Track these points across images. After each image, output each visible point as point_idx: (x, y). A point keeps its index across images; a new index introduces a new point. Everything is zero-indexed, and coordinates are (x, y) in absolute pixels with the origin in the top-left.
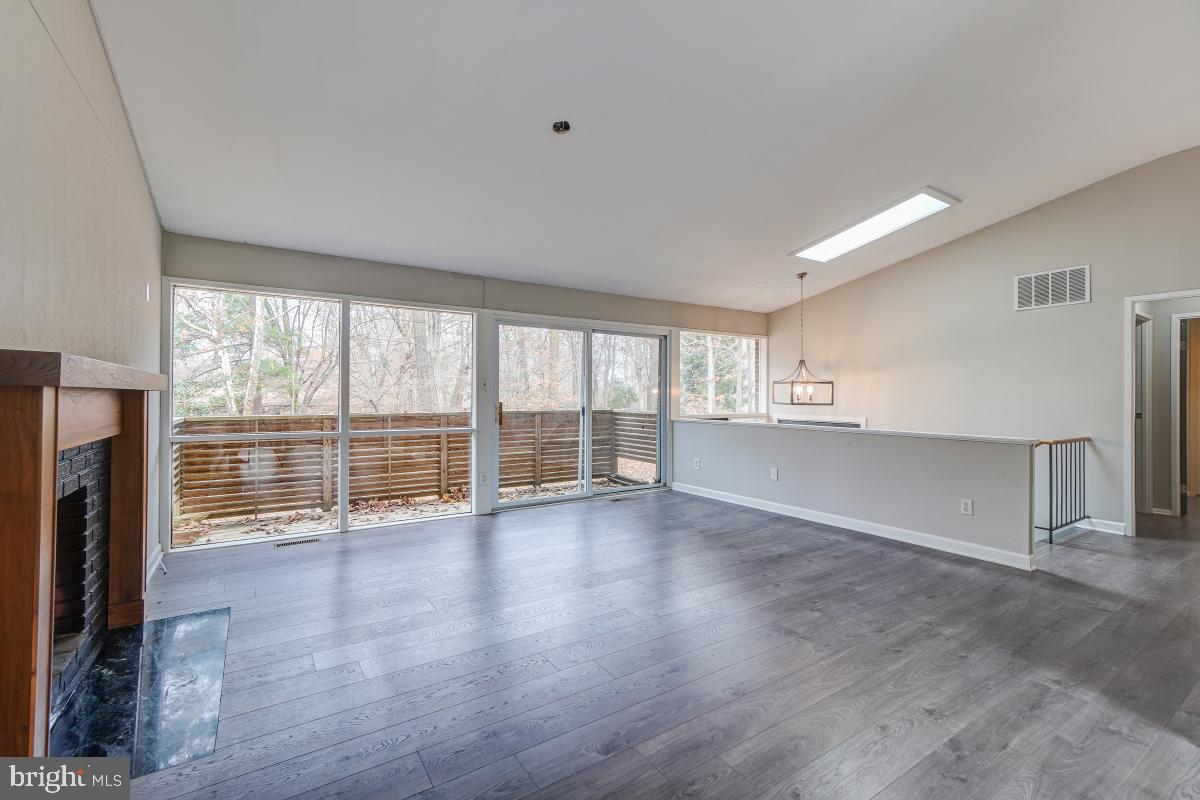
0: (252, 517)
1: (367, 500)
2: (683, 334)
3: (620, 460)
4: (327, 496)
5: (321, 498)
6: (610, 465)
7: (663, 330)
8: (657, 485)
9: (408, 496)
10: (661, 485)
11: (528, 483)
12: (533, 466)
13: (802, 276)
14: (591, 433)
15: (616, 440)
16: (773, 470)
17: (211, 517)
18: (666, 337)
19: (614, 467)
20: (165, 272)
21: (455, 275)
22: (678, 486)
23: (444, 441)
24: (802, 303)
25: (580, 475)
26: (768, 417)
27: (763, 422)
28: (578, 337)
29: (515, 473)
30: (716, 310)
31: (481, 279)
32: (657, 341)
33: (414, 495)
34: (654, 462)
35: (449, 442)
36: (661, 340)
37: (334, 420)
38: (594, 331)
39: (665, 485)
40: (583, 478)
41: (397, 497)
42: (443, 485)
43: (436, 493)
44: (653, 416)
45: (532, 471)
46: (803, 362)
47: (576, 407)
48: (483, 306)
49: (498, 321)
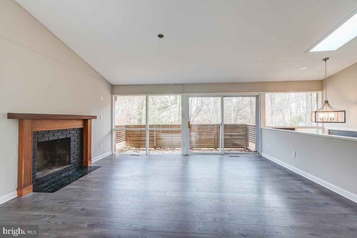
0: (139, 148)
1: (164, 147)
2: (266, 94)
3: (249, 142)
5: (154, 145)
6: (246, 144)
7: (257, 93)
8: (255, 153)
9: (175, 147)
10: (257, 153)
13: (325, 60)
14: (223, 132)
15: (248, 135)
16: (294, 152)
17: (132, 147)
18: (258, 96)
19: (247, 145)
20: (112, 93)
21: (175, 84)
22: (264, 155)
24: (326, 79)
25: (220, 146)
26: (323, 129)
29: (208, 144)
30: (286, 82)
31: (183, 84)
32: (254, 98)
34: (255, 143)
36: (256, 97)
38: (224, 96)
39: (259, 154)
40: (221, 147)
41: (172, 147)
44: (255, 126)
45: (214, 144)
46: (327, 102)
47: (220, 123)
48: (184, 93)
49: (188, 97)
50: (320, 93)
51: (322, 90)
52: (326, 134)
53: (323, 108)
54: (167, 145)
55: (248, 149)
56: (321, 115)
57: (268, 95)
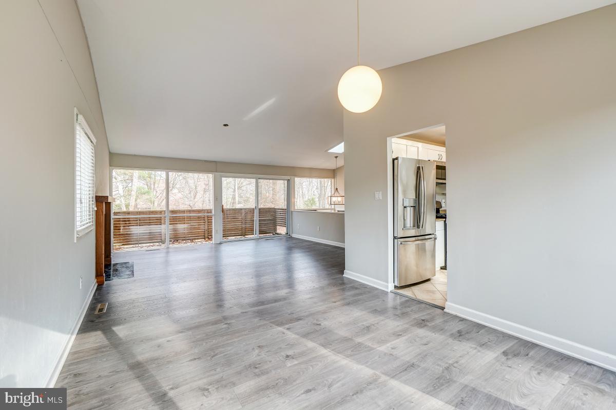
0: (137, 245)
1: (177, 241)
2: (296, 179)
3: (278, 227)
4: (163, 238)
5: (161, 239)
7: (288, 178)
8: (287, 235)
9: (193, 239)
11: (240, 235)
12: (242, 229)
13: (336, 157)
14: (258, 216)
15: (276, 219)
18: (290, 180)
19: (275, 230)
20: (110, 166)
21: (206, 161)
22: (294, 236)
23: (206, 219)
24: (337, 169)
25: (255, 233)
26: (334, 210)
27: (333, 211)
28: (254, 181)
29: (234, 231)
30: (311, 169)
31: (215, 162)
32: (286, 181)
33: (195, 239)
34: (285, 226)
35: (208, 220)
36: (288, 181)
37: (165, 211)
38: (259, 178)
39: (289, 235)
41: (189, 240)
42: (206, 235)
43: (203, 238)
44: (286, 209)
45: (241, 231)
46: (337, 189)
47: (254, 207)
48: (216, 172)
49: (222, 176)
50: (333, 180)
51: (334, 178)
52: (337, 212)
53: (334, 193)
54: (181, 237)
55: (278, 234)
56: (334, 199)
57: (297, 180)
